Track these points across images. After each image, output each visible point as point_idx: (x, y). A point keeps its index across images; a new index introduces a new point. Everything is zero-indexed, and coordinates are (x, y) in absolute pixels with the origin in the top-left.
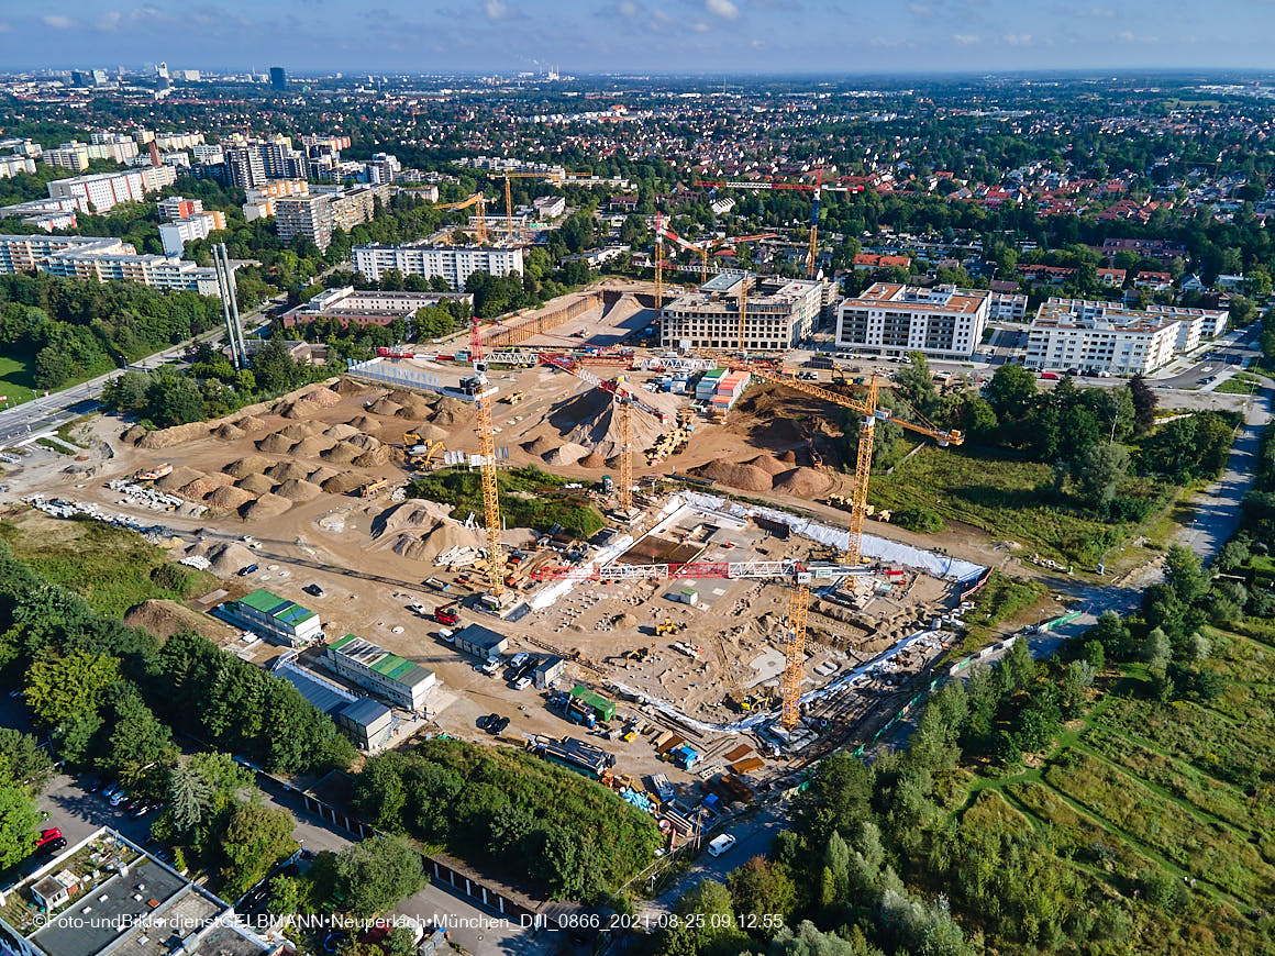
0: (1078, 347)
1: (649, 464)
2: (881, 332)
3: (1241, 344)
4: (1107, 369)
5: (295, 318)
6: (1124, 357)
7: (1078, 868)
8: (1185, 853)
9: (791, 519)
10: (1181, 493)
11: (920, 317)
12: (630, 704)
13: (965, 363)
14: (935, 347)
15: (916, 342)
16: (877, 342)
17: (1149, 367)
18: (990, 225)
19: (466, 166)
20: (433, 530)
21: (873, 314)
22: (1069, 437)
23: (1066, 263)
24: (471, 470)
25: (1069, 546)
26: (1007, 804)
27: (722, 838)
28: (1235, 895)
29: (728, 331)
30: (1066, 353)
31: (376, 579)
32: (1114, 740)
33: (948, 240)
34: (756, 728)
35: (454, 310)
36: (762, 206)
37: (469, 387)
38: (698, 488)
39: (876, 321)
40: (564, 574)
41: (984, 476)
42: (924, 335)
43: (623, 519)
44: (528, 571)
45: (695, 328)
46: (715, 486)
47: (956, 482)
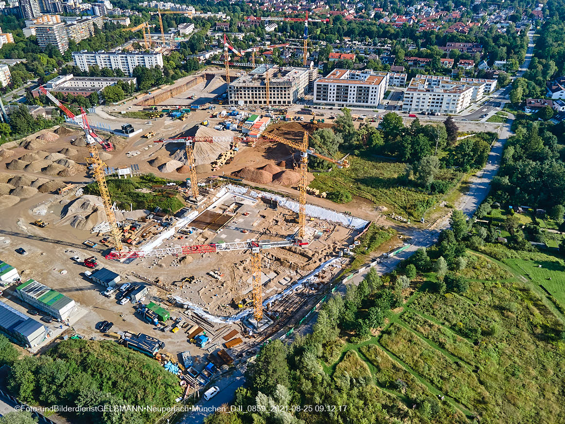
0: (426, 101)
1: (213, 170)
2: (335, 95)
3: (501, 96)
4: (439, 111)
5: (39, 92)
6: (447, 105)
7: (388, 393)
8: (441, 380)
9: (279, 198)
10: (465, 177)
11: (353, 87)
12: (180, 310)
13: (374, 110)
14: (360, 102)
15: (352, 100)
16: (333, 100)
17: (458, 110)
18: (395, 36)
19: (146, 6)
20: (92, 213)
21: (331, 86)
22: (415, 150)
23: (428, 56)
24: (120, 177)
25: (409, 208)
26: (359, 358)
27: (212, 390)
28: (463, 404)
29: (261, 96)
30: (421, 104)
31: (58, 242)
32: (415, 318)
33: (375, 45)
34: (242, 319)
35: (125, 87)
36: (289, 28)
37: (127, 130)
38: (236, 183)
39: (332, 90)
40: (159, 235)
41: (375, 171)
42: (355, 96)
43: (194, 202)
44: (139, 234)
45: (245, 94)
46: (244, 181)
47: (361, 175)
